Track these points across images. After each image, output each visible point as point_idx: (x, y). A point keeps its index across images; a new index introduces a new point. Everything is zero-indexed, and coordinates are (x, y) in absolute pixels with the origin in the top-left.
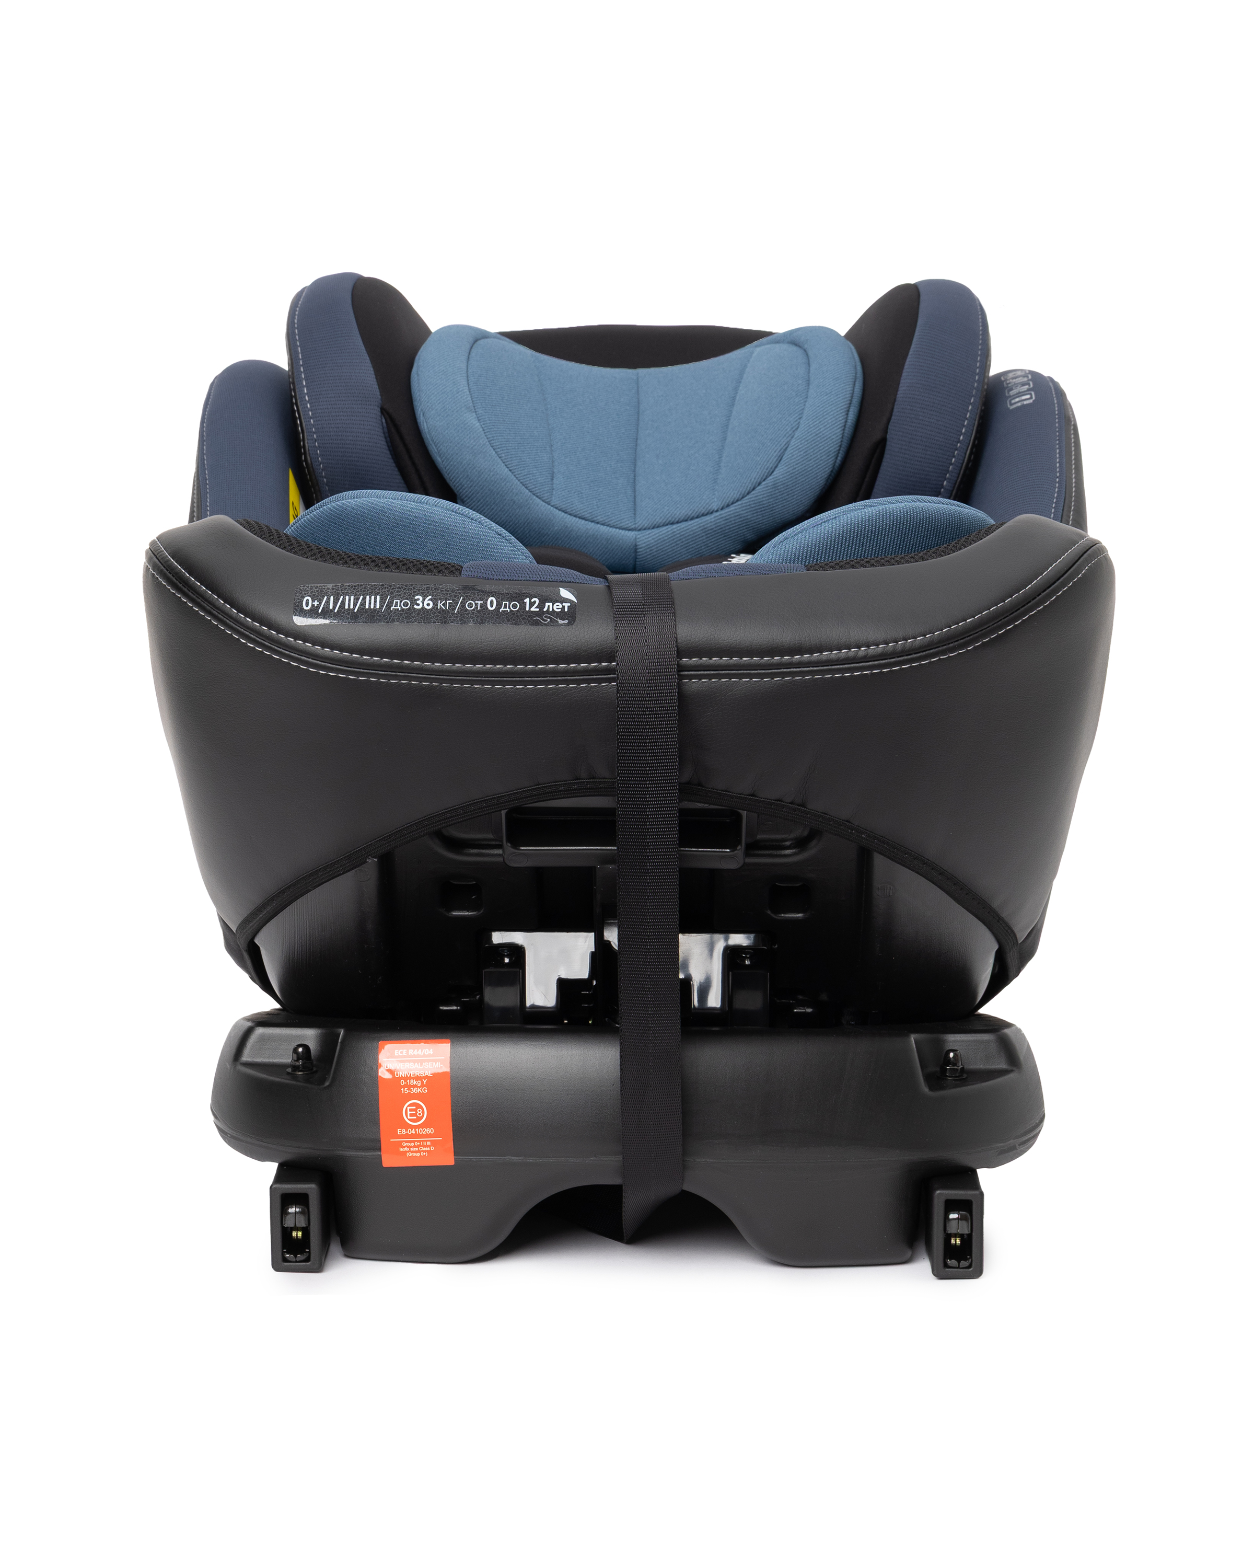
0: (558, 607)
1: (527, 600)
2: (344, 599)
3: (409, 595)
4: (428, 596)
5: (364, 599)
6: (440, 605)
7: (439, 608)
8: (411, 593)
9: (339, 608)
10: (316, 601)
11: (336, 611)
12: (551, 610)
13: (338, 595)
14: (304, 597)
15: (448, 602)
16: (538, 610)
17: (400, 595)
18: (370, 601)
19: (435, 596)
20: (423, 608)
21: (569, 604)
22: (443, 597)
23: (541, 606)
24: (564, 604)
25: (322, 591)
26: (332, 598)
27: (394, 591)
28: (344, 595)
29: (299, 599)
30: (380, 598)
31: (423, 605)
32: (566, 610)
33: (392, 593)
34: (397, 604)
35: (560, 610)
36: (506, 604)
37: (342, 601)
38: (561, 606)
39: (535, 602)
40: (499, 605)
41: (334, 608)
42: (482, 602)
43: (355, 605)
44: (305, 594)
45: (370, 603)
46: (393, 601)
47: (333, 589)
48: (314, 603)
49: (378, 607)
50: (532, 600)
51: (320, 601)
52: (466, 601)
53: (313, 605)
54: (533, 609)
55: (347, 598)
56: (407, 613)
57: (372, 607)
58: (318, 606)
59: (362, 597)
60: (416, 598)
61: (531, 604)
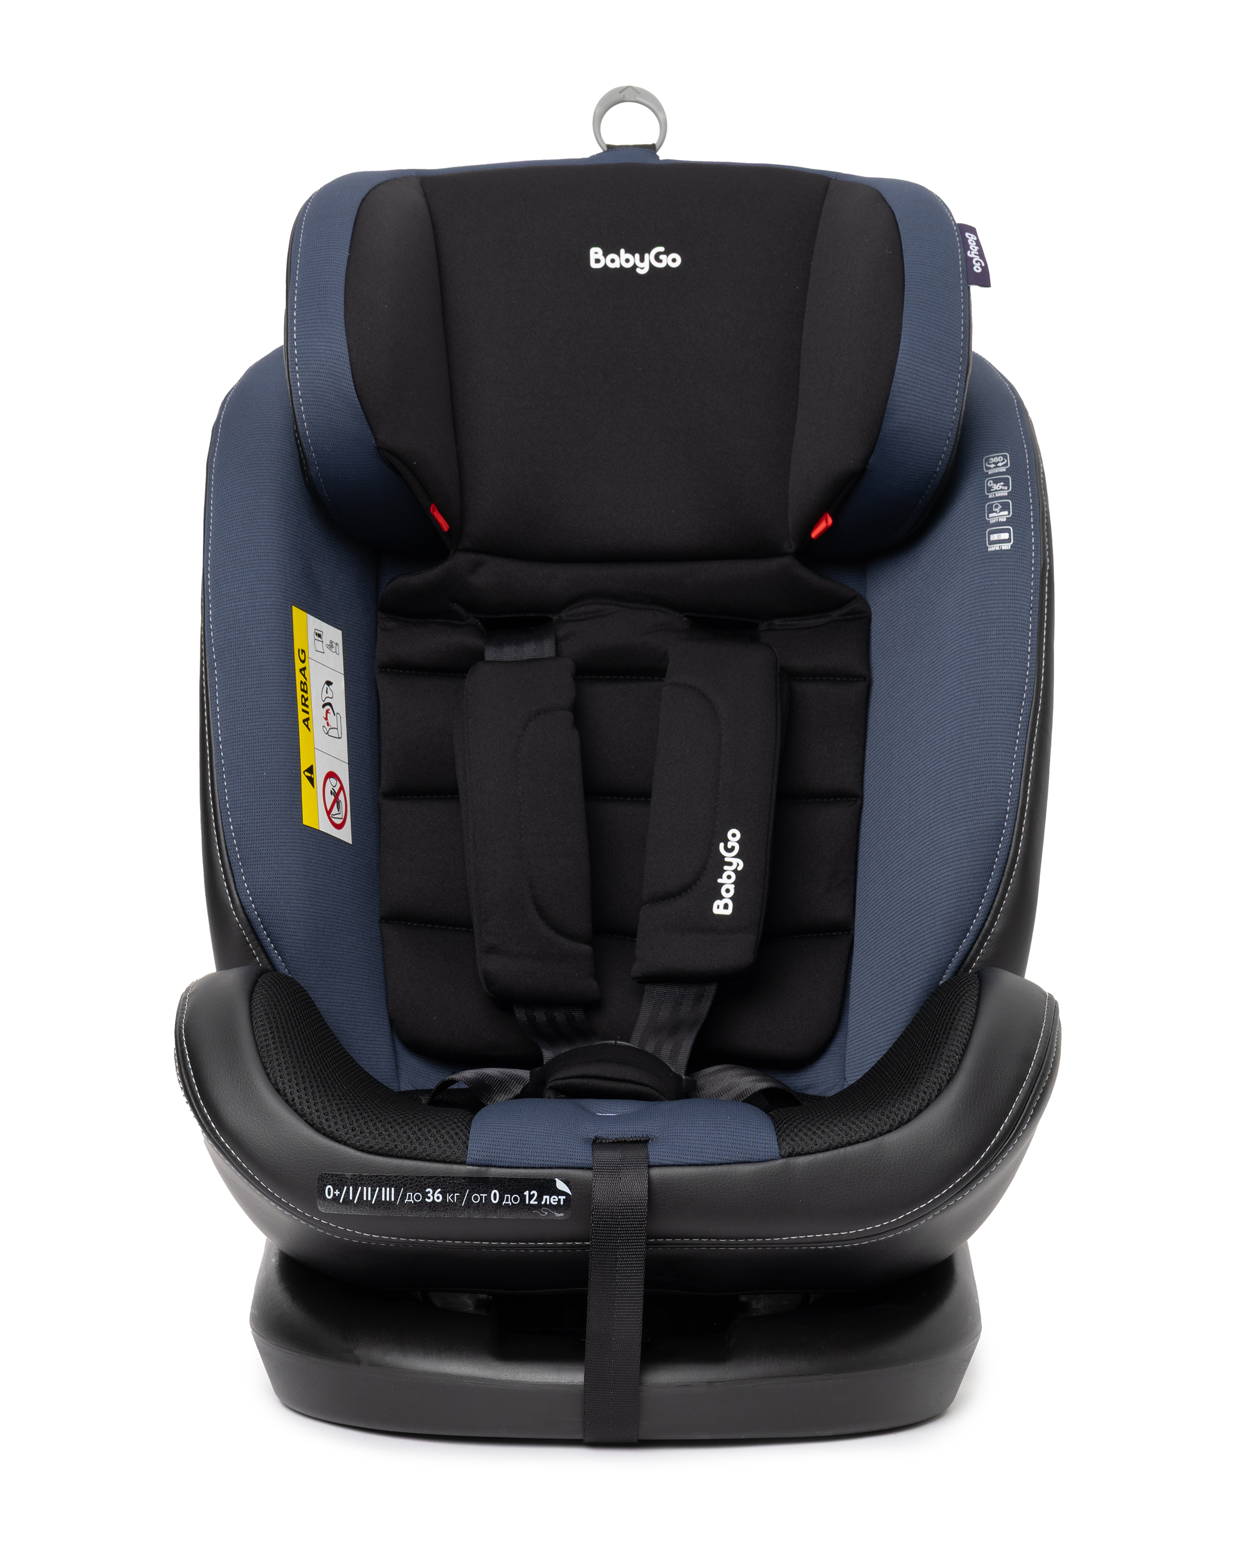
0: (554, 1200)
1: (527, 1193)
2: (362, 1190)
3: (420, 1188)
4: (437, 1189)
5: (380, 1190)
6: (449, 1198)
7: (448, 1201)
8: (422, 1186)
9: (358, 1199)
10: (337, 1190)
11: (355, 1202)
12: (548, 1203)
13: (356, 1186)
14: (326, 1186)
15: (456, 1194)
16: (536, 1203)
17: (412, 1187)
18: (386, 1193)
19: (444, 1189)
20: (433, 1201)
21: (564, 1197)
22: (451, 1190)
23: (539, 1199)
24: (560, 1197)
25: (342, 1180)
26: (351, 1188)
27: (407, 1183)
28: (362, 1186)
29: (321, 1187)
30: (395, 1190)
31: (433, 1198)
32: (562, 1203)
33: (405, 1185)
34: (410, 1197)
35: (556, 1203)
36: (507, 1197)
37: (360, 1192)
38: (557, 1200)
39: (534, 1194)
40: (501, 1199)
41: (354, 1198)
42: (486, 1195)
43: (372, 1197)
44: (327, 1182)
45: (386, 1196)
46: (406, 1193)
47: (351, 1179)
48: (335, 1193)
49: (393, 1200)
50: (532, 1193)
51: (341, 1192)
52: (472, 1193)
53: (334, 1195)
54: (532, 1202)
55: (365, 1188)
56: (419, 1206)
57: (388, 1199)
58: (340, 1195)
59: (378, 1188)
60: (427, 1190)
61: (531, 1197)
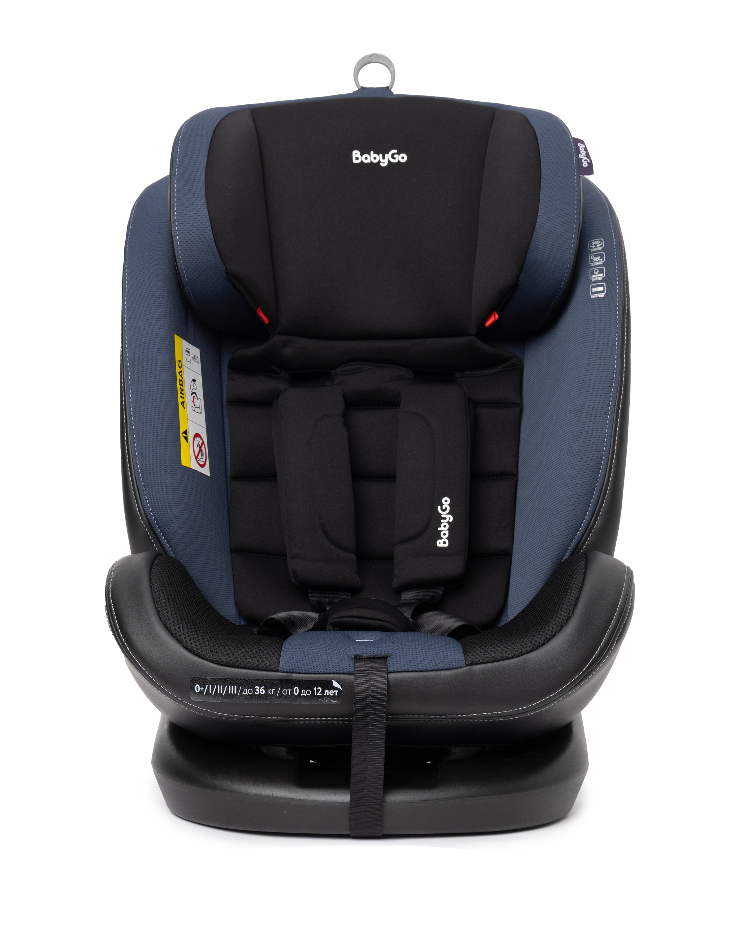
1: (315, 689)
2: (217, 687)
3: (252, 686)
4: (262, 687)
5: (228, 687)
6: (269, 692)
7: (268, 694)
8: (253, 685)
9: (215, 693)
10: (202, 687)
11: (213, 694)
12: (328, 695)
13: (213, 685)
14: (195, 685)
15: (273, 690)
16: (321, 694)
17: (247, 686)
18: (231, 689)
19: (266, 686)
20: (260, 694)
21: (338, 691)
22: (270, 687)
23: (323, 692)
24: (335, 691)
25: (205, 681)
26: (210, 686)
27: (244, 683)
28: (217, 685)
29: (193, 685)
30: (236, 687)
31: (260, 692)
32: (336, 695)
33: (242, 684)
34: (246, 691)
35: (333, 695)
36: (304, 691)
37: (216, 689)
38: (333, 693)
40: (300, 692)
41: (212, 692)
42: (291, 690)
43: (223, 691)
44: (196, 683)
45: (231, 690)
46: (243, 689)
47: (211, 680)
48: (201, 689)
49: (235, 693)
50: (318, 689)
51: (205, 689)
52: (282, 689)
53: (201, 690)
54: (318, 694)
55: (219, 686)
56: (251, 697)
57: (232, 693)
58: (204, 691)
59: (226, 686)
60: (256, 687)
61: (318, 691)
